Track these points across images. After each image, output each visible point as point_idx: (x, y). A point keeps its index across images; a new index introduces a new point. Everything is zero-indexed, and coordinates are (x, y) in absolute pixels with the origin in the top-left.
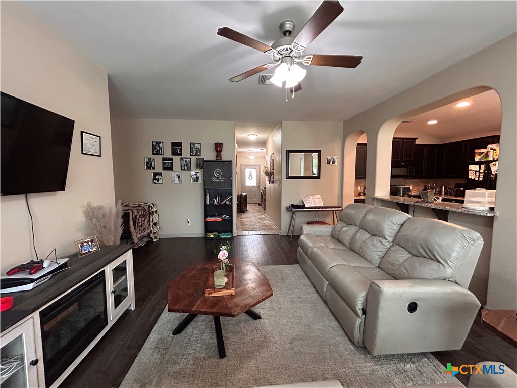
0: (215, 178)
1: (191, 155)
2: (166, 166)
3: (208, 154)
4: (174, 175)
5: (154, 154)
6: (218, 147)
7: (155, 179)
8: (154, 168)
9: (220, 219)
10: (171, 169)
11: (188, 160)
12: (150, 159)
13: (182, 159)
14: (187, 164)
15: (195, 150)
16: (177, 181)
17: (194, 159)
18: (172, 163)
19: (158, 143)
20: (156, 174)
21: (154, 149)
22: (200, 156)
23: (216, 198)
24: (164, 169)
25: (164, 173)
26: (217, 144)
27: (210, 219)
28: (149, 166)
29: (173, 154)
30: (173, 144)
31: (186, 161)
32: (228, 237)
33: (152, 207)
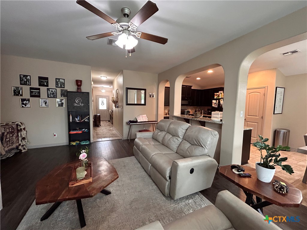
0: (77, 104)
1: (56, 87)
2: (34, 94)
3: (71, 87)
4: (41, 101)
5: (21, 84)
6: (79, 83)
7: (23, 104)
8: (22, 95)
9: (80, 132)
10: (39, 96)
11: (53, 90)
12: (17, 88)
13: (48, 89)
14: (53, 93)
15: (59, 83)
16: (44, 105)
17: (59, 90)
18: (40, 92)
19: (26, 76)
20: (23, 100)
21: (21, 80)
22: (64, 88)
23: (77, 118)
24: (31, 96)
25: (32, 99)
26: (78, 80)
27: (72, 132)
28: (17, 93)
29: (40, 85)
30: (40, 78)
31: (52, 91)
32: (87, 143)
33: (20, 126)
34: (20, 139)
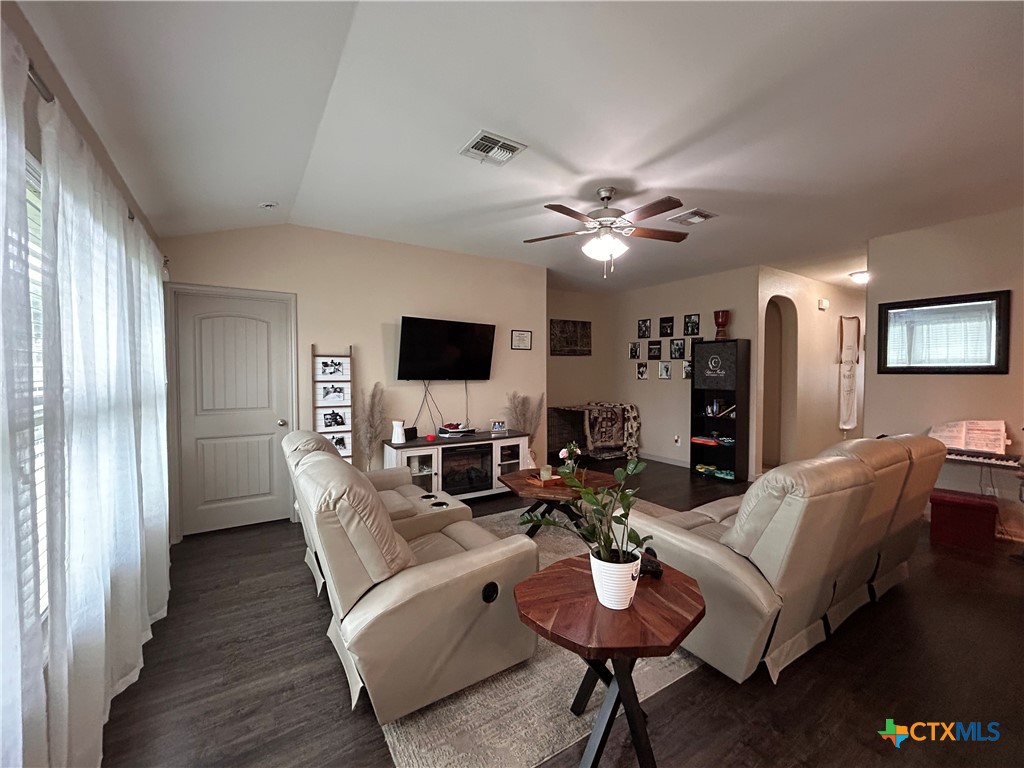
0: (711, 370)
1: (685, 335)
2: (652, 354)
4: (662, 366)
5: (639, 337)
6: (723, 319)
7: (639, 372)
8: (639, 357)
10: (658, 357)
11: (679, 342)
12: (634, 344)
13: (672, 341)
14: (679, 349)
15: (691, 326)
16: (664, 376)
17: (689, 340)
18: (660, 348)
19: (645, 321)
20: (640, 365)
21: (640, 329)
22: (697, 334)
24: (650, 358)
25: (650, 363)
27: (699, 440)
28: (634, 355)
29: (663, 334)
30: (663, 320)
31: (677, 345)
32: (729, 477)
33: (628, 411)
34: (626, 434)
